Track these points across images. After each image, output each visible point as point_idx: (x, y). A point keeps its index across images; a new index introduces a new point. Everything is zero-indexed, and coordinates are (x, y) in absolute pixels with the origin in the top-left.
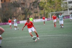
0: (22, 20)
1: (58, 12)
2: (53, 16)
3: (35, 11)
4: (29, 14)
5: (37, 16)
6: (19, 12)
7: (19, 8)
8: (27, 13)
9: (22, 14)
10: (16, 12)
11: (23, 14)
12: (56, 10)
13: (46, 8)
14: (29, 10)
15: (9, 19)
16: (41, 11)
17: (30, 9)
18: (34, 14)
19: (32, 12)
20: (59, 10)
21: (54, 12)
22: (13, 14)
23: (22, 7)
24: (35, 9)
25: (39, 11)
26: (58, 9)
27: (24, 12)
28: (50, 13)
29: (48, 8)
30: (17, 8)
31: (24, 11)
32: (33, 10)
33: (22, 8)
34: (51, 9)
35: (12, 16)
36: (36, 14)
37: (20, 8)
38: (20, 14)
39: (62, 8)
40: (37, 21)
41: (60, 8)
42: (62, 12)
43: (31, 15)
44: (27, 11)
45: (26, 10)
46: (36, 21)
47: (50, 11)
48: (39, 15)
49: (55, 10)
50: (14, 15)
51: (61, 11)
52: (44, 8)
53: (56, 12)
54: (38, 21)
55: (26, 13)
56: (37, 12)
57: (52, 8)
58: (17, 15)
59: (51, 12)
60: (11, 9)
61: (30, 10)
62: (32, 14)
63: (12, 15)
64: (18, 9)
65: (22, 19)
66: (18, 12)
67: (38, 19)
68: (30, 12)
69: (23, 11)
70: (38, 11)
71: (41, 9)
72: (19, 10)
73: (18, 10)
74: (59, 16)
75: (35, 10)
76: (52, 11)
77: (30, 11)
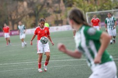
0: (29, 28)
1: (104, 11)
2: (92, 20)
3: (55, 10)
4: (44, 14)
5: (59, 19)
6: (23, 12)
7: (23, 4)
8: (40, 13)
9: (28, 16)
10: (17, 12)
11: (30, 15)
12: (99, 7)
13: (78, 3)
14: (42, 6)
15: (5, 25)
16: (68, 8)
17: (46, 4)
18: (54, 16)
19: (50, 11)
20: (106, 8)
21: (96, 12)
22: (11, 16)
23: (29, 2)
24: (57, 5)
25: (64, 8)
26: (103, 6)
27: (33, 12)
28: (87, 13)
29: (82, 4)
30: (19, 3)
31: (33, 9)
32: (51, 7)
33: (28, 4)
34: (90, 4)
35: (10, 18)
36: (59, 15)
37: (25, 4)
38: (24, 16)
39: (112, 4)
40: (59, 30)
41: (108, 2)
42: (113, 10)
43: (47, 17)
44: (39, 8)
45: (37, 7)
46: (57, 29)
47: (88, 9)
48: (63, 16)
49: (97, 6)
50: (13, 18)
51: (111, 9)
52: (75, 3)
53: (99, 10)
54: (63, 30)
55: (38, 13)
56: (59, 12)
57: (91, 2)
58: (19, 17)
59: (89, 11)
60: (6, 4)
61: (45, 6)
62: (49, 15)
63: (8, 18)
64: (20, 6)
65: (28, 24)
66: (20, 10)
67: (62, 25)
68: (45, 11)
69: (31, 8)
70: (61, 8)
71: (68, 4)
72: (23, 7)
73: (21, 8)
74: (107, 19)
75: (56, 7)
76: (91, 10)
77: (45, 8)
